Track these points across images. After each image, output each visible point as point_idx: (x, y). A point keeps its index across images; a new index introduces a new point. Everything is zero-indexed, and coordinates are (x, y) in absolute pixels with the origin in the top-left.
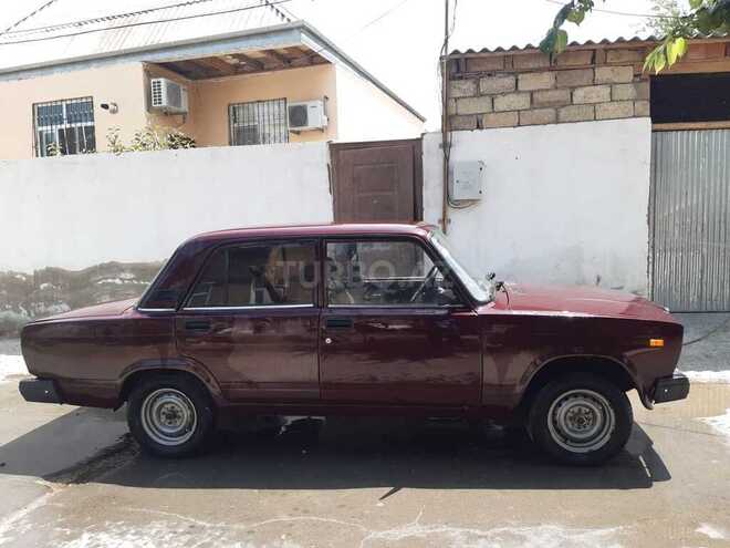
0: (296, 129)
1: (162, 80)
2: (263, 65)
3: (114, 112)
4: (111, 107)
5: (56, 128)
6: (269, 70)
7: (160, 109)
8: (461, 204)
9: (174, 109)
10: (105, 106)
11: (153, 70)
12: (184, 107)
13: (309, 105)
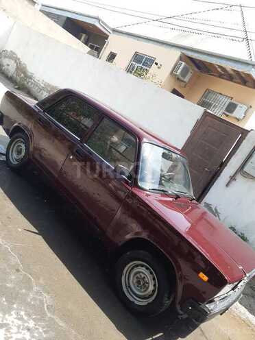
0: (227, 113)
1: (183, 63)
2: (233, 78)
3: (159, 68)
4: (159, 65)
5: (137, 65)
6: (235, 82)
7: (176, 75)
8: (248, 176)
9: (181, 78)
10: (156, 64)
11: (183, 58)
12: (186, 79)
13: (240, 105)
